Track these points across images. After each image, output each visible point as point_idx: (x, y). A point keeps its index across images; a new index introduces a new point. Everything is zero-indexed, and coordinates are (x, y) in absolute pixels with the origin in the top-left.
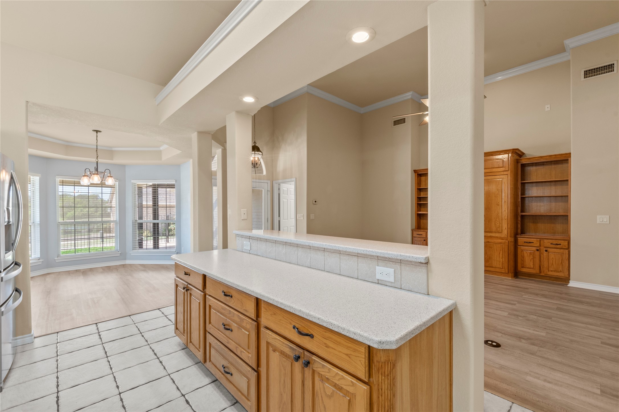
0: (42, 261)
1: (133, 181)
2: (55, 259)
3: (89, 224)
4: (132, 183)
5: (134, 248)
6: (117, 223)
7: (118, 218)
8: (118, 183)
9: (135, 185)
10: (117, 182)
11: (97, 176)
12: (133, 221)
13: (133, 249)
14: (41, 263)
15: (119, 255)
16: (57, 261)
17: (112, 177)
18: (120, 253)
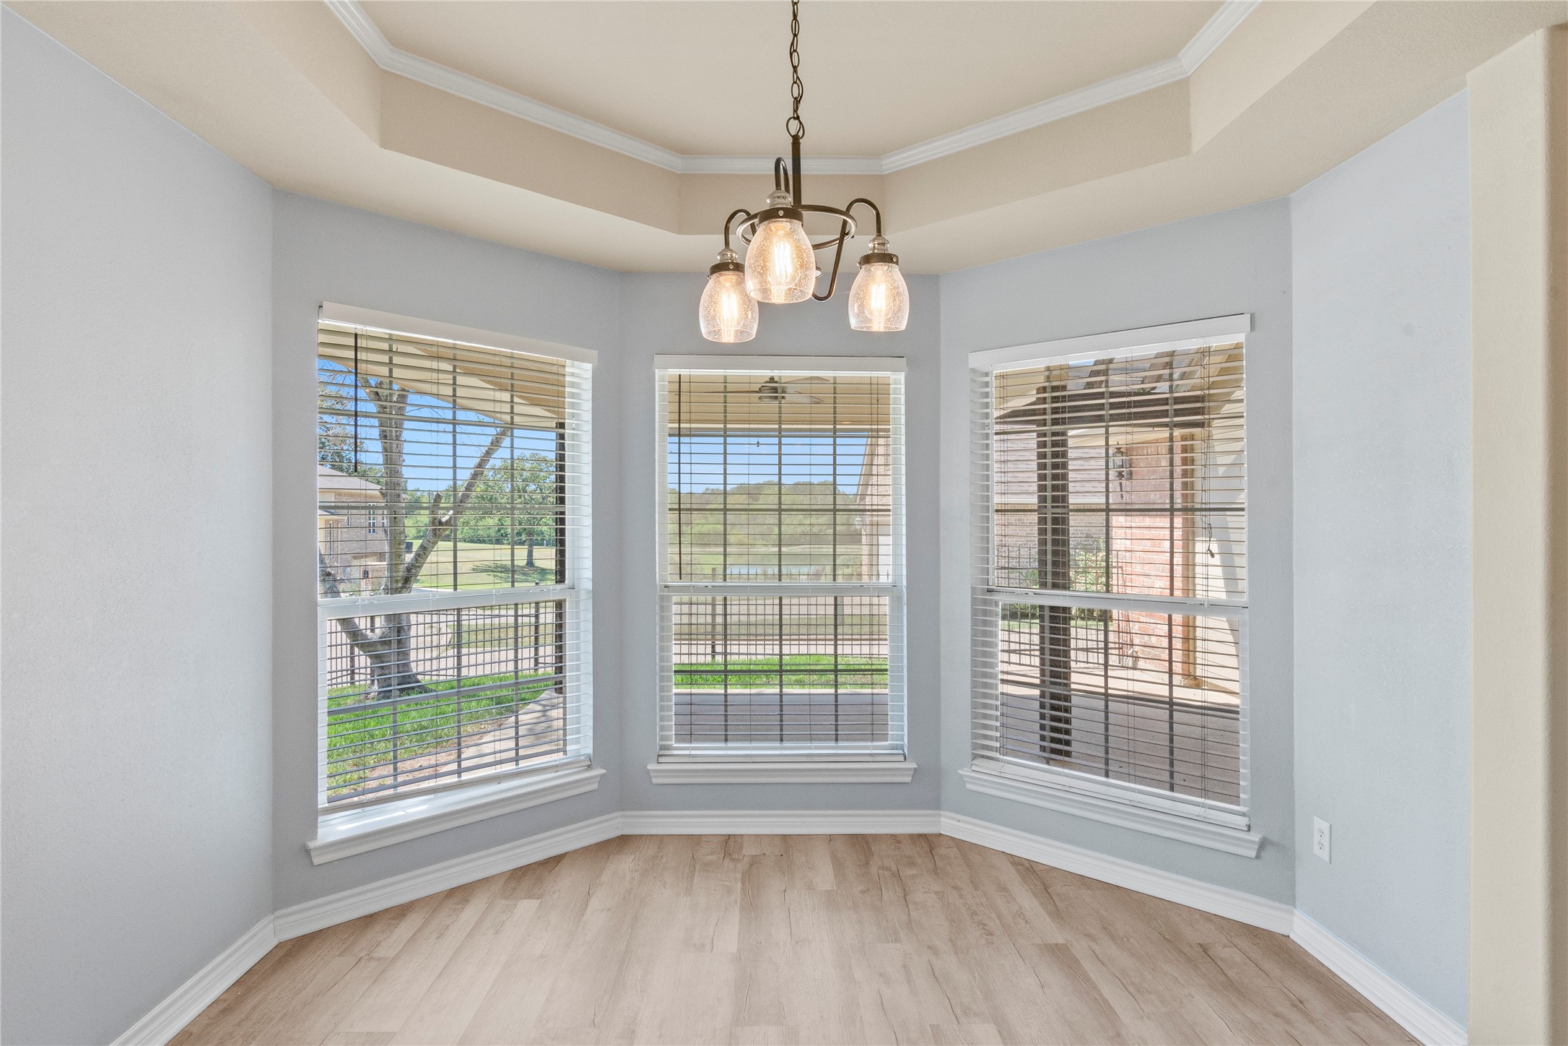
0: (602, 776)
1: (977, 360)
2: (648, 772)
3: (781, 599)
4: (973, 370)
5: (979, 752)
6: (899, 598)
7: (904, 573)
8: (901, 376)
9: (987, 385)
10: (900, 371)
11: (793, 232)
12: (973, 589)
13: (975, 757)
14: (595, 786)
15: (908, 779)
16: (655, 781)
17: (887, 258)
18: (915, 770)
